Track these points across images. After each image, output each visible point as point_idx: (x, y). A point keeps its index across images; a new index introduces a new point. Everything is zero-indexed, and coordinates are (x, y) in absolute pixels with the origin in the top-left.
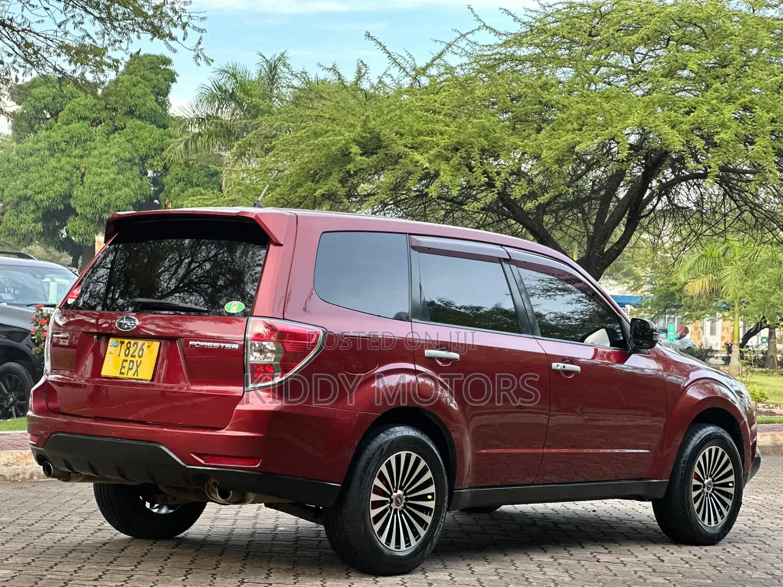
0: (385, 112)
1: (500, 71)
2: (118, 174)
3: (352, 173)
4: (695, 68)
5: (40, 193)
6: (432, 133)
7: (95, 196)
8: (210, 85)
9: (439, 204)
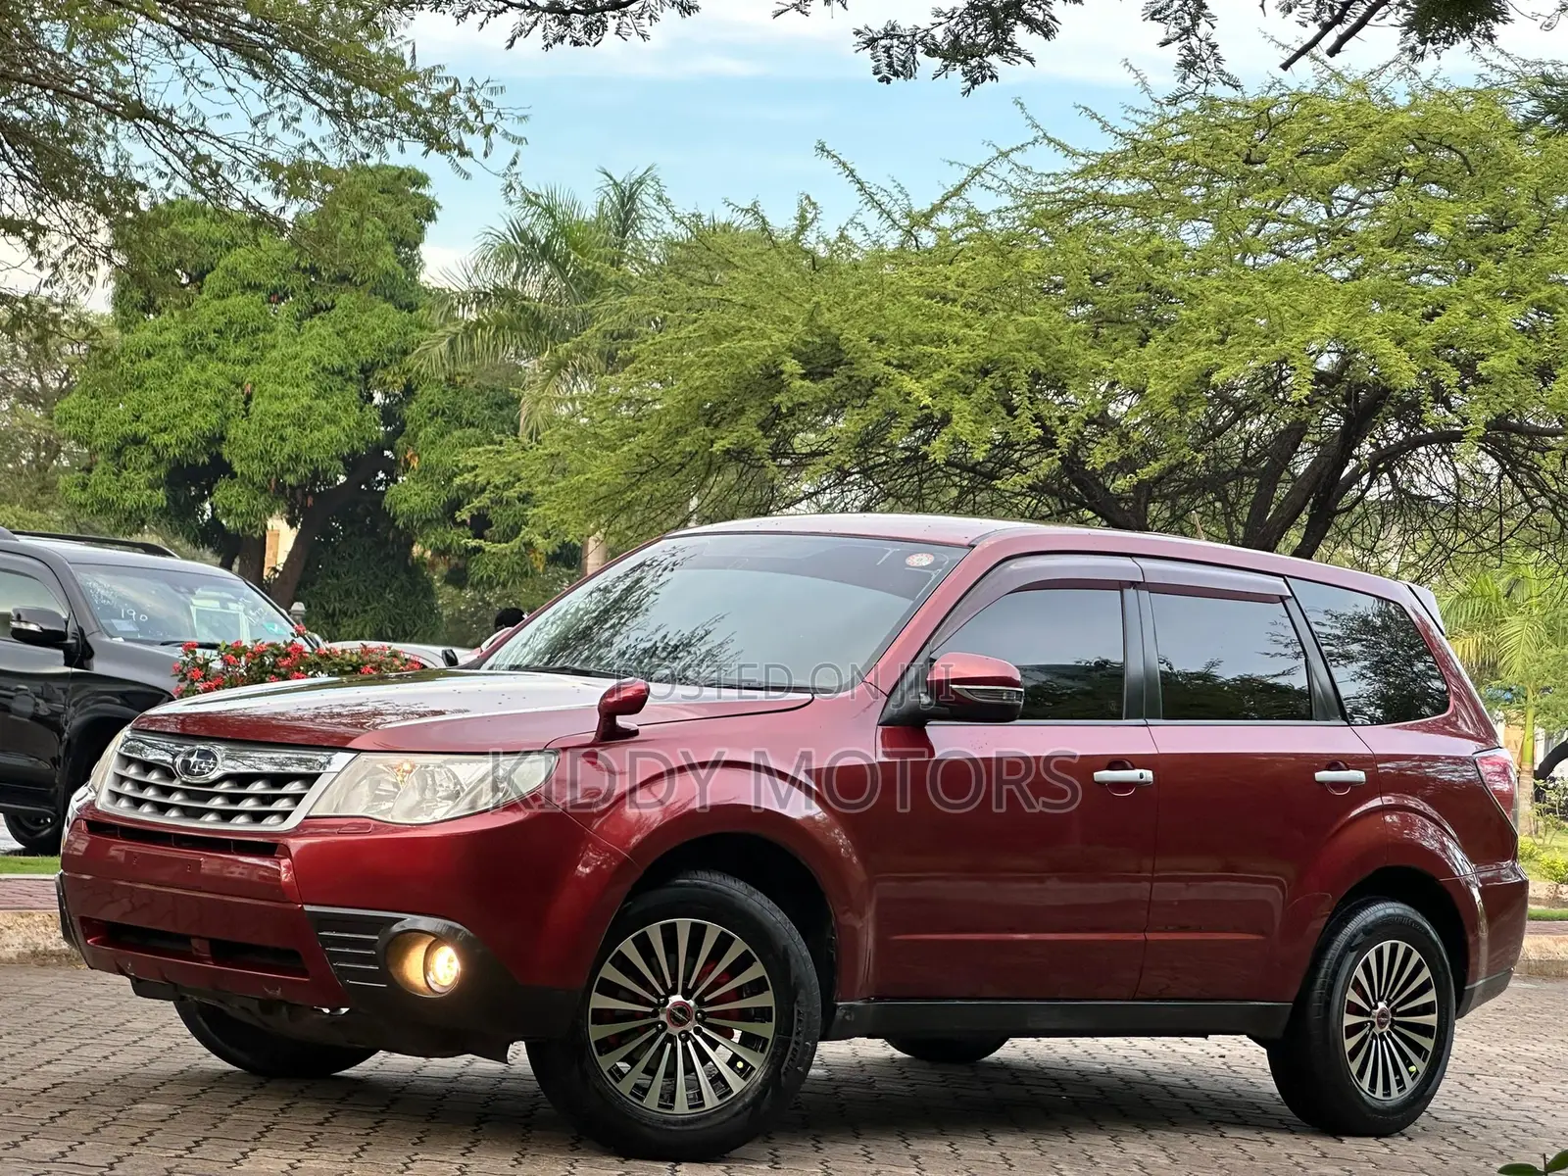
0: (851, 296)
1: (1073, 223)
2: (317, 397)
3: (784, 411)
4: (1446, 230)
5: (165, 430)
6: (939, 339)
7: (270, 440)
8: (503, 228)
9: (948, 476)
